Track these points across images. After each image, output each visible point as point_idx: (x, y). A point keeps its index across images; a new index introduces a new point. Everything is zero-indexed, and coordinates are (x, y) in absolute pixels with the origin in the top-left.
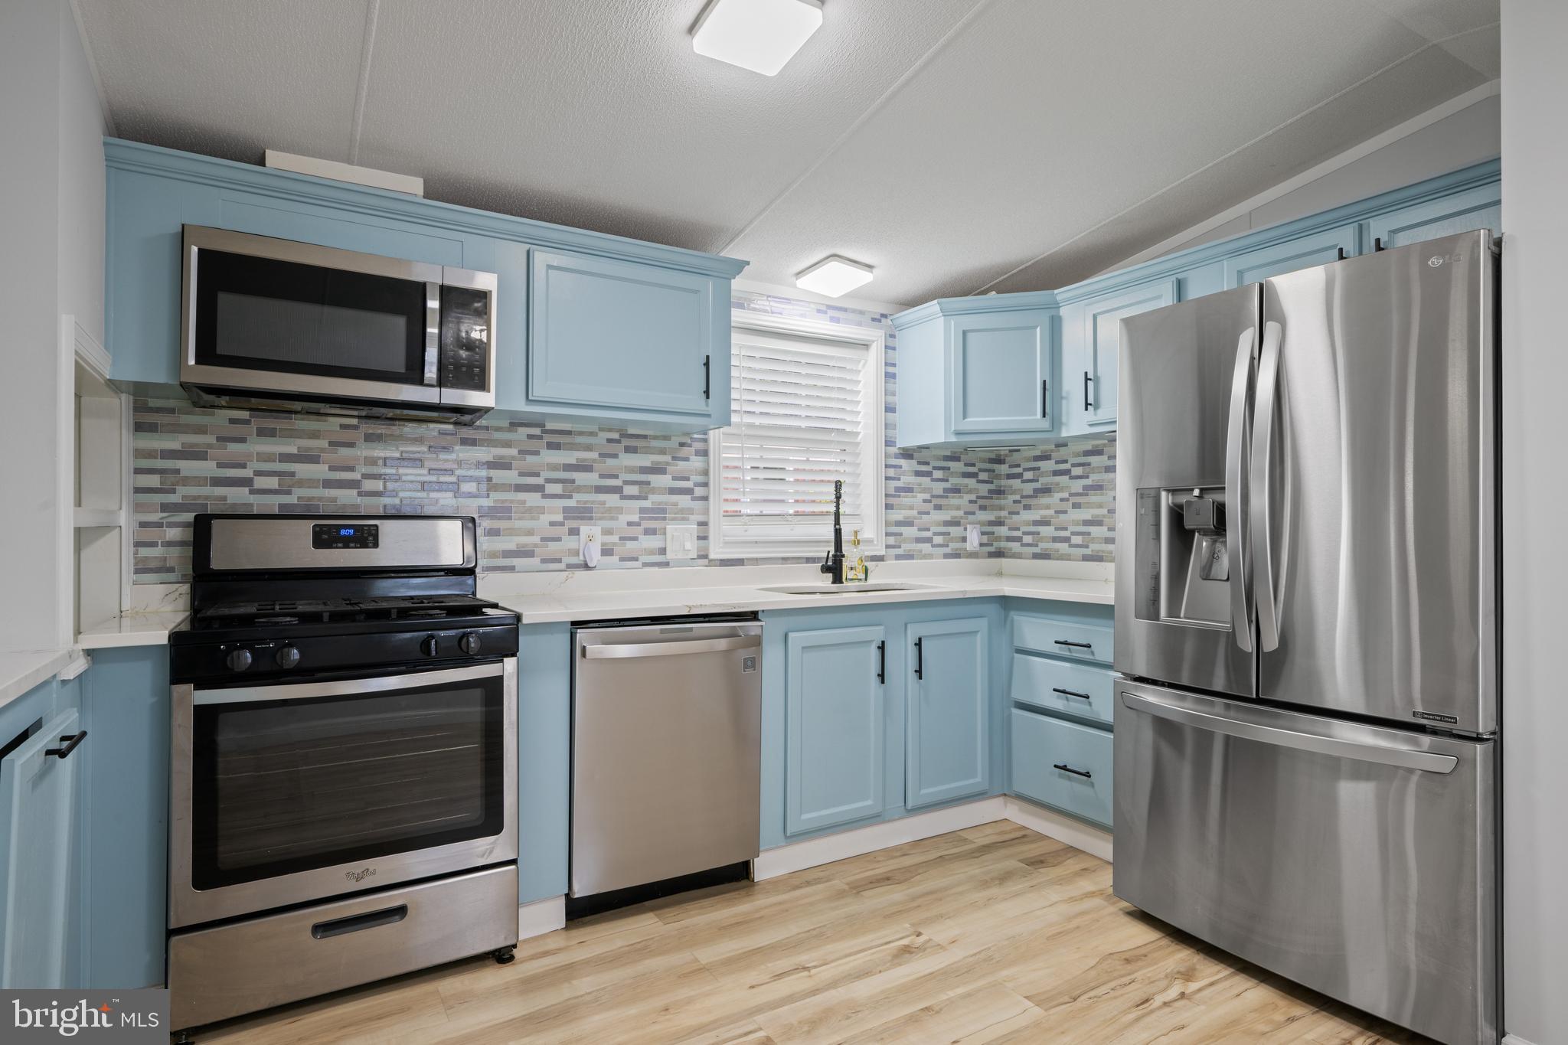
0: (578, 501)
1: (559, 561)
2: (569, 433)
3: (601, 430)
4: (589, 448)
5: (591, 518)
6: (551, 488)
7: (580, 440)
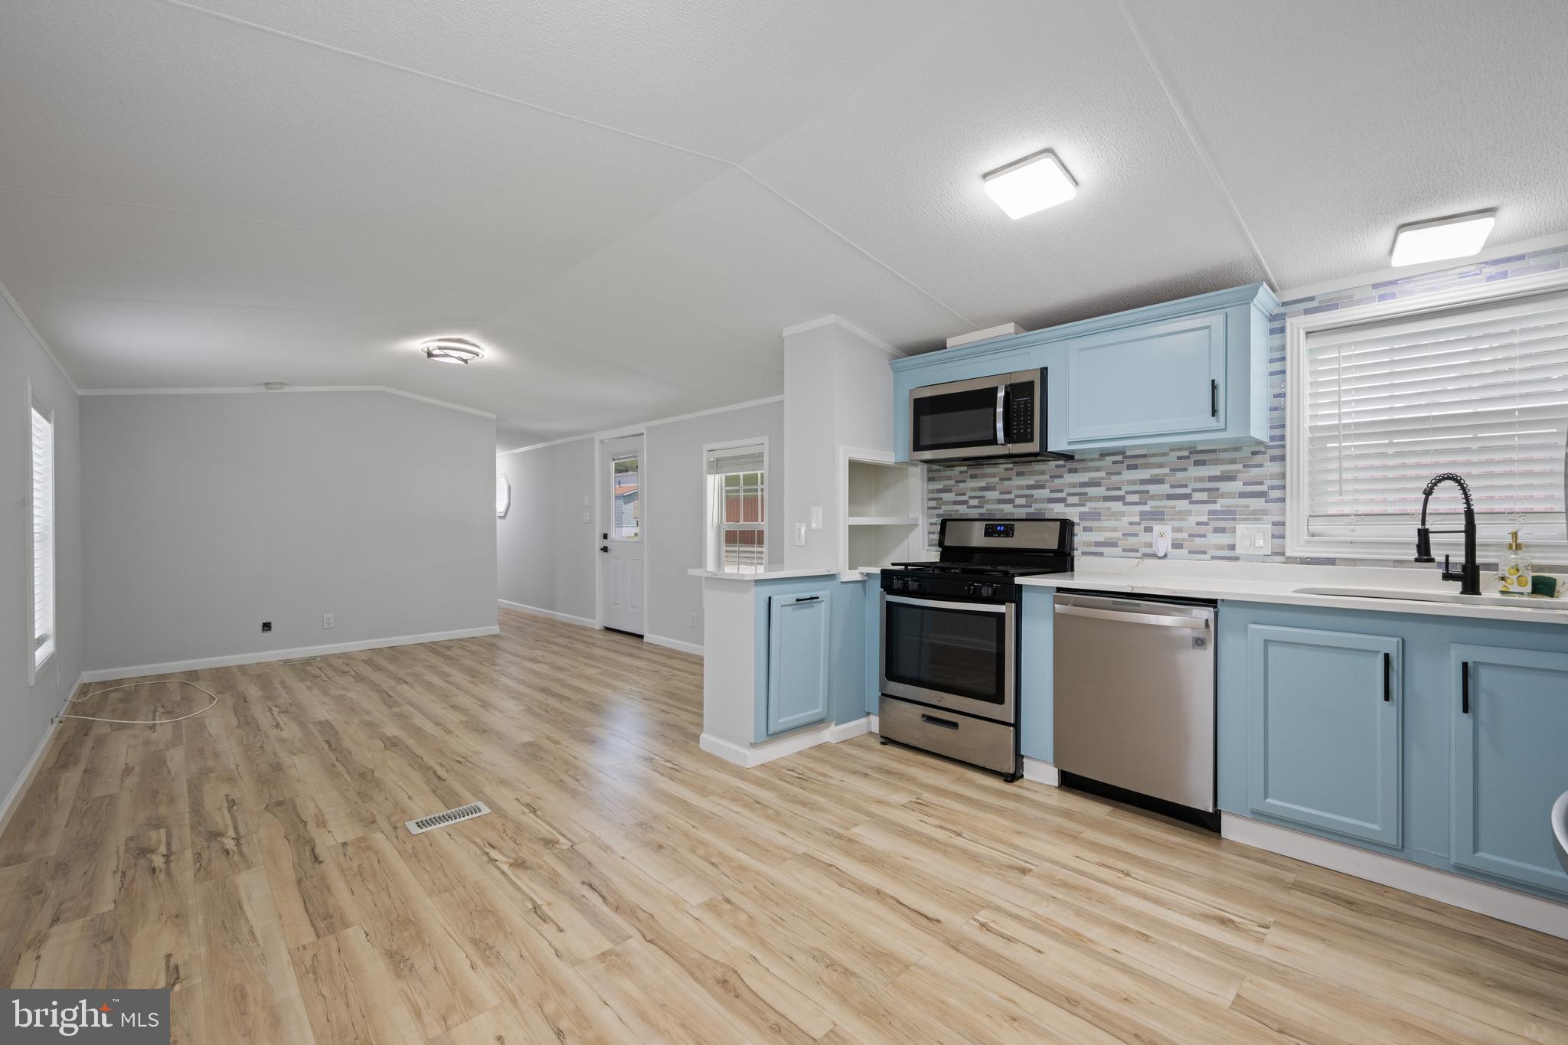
0: (1152, 507)
1: (1137, 551)
2: (1145, 456)
3: (1171, 450)
4: (1161, 466)
5: (1163, 520)
6: (1130, 498)
7: (1153, 460)
